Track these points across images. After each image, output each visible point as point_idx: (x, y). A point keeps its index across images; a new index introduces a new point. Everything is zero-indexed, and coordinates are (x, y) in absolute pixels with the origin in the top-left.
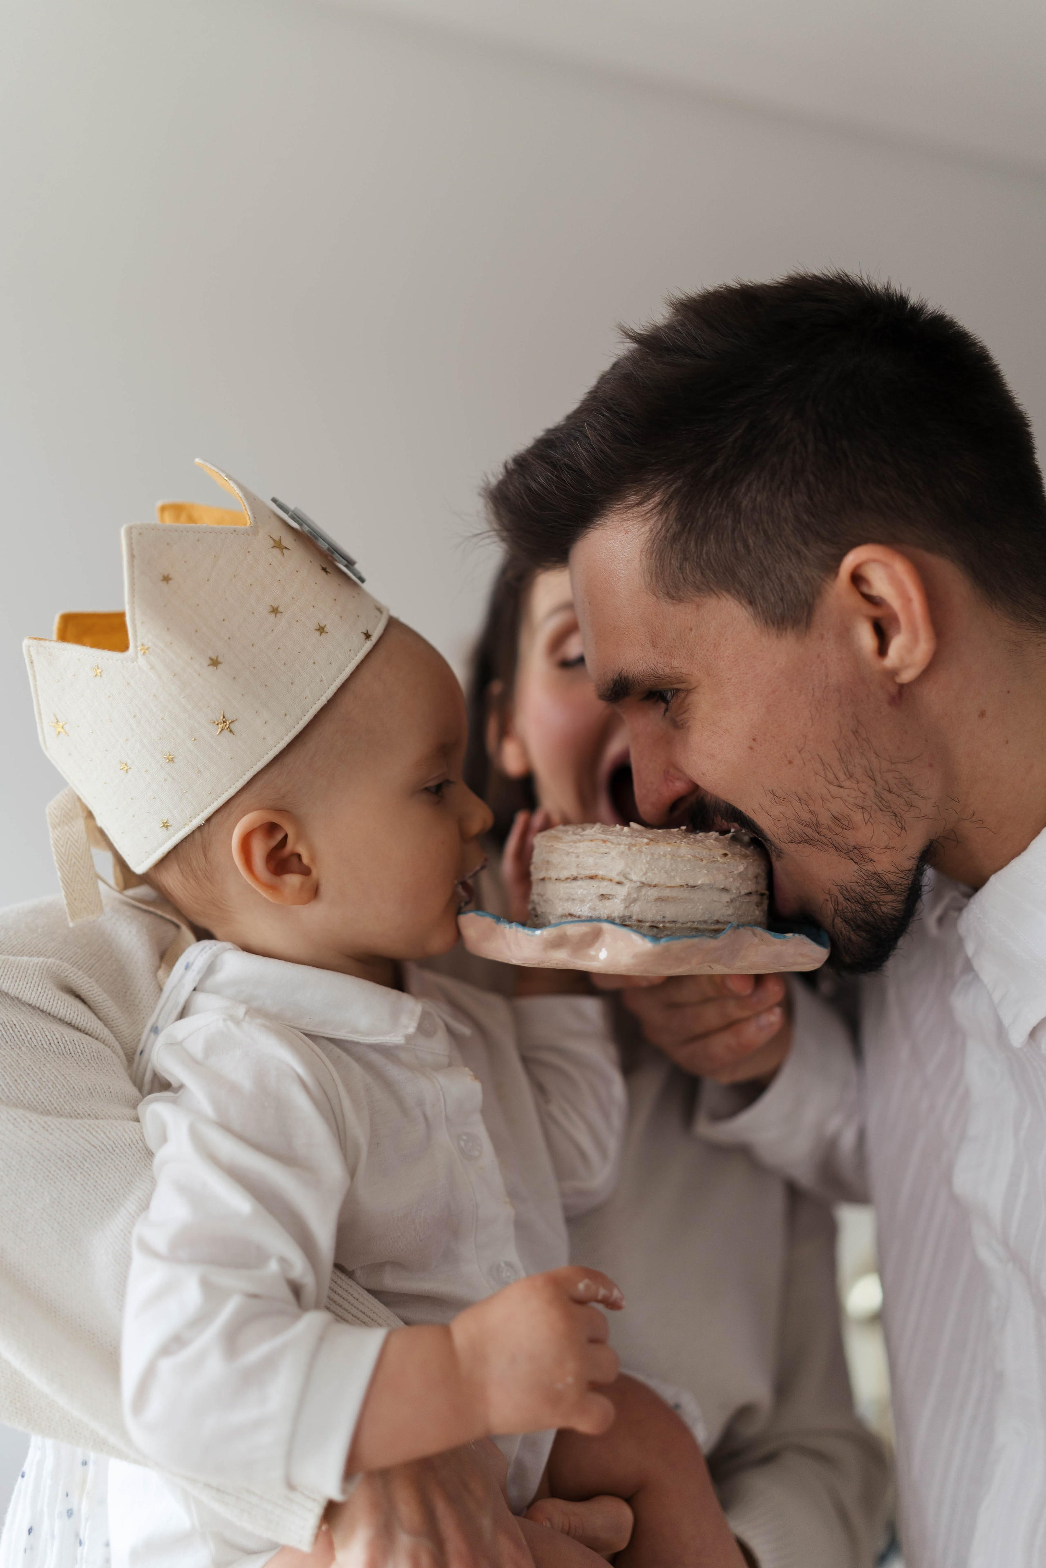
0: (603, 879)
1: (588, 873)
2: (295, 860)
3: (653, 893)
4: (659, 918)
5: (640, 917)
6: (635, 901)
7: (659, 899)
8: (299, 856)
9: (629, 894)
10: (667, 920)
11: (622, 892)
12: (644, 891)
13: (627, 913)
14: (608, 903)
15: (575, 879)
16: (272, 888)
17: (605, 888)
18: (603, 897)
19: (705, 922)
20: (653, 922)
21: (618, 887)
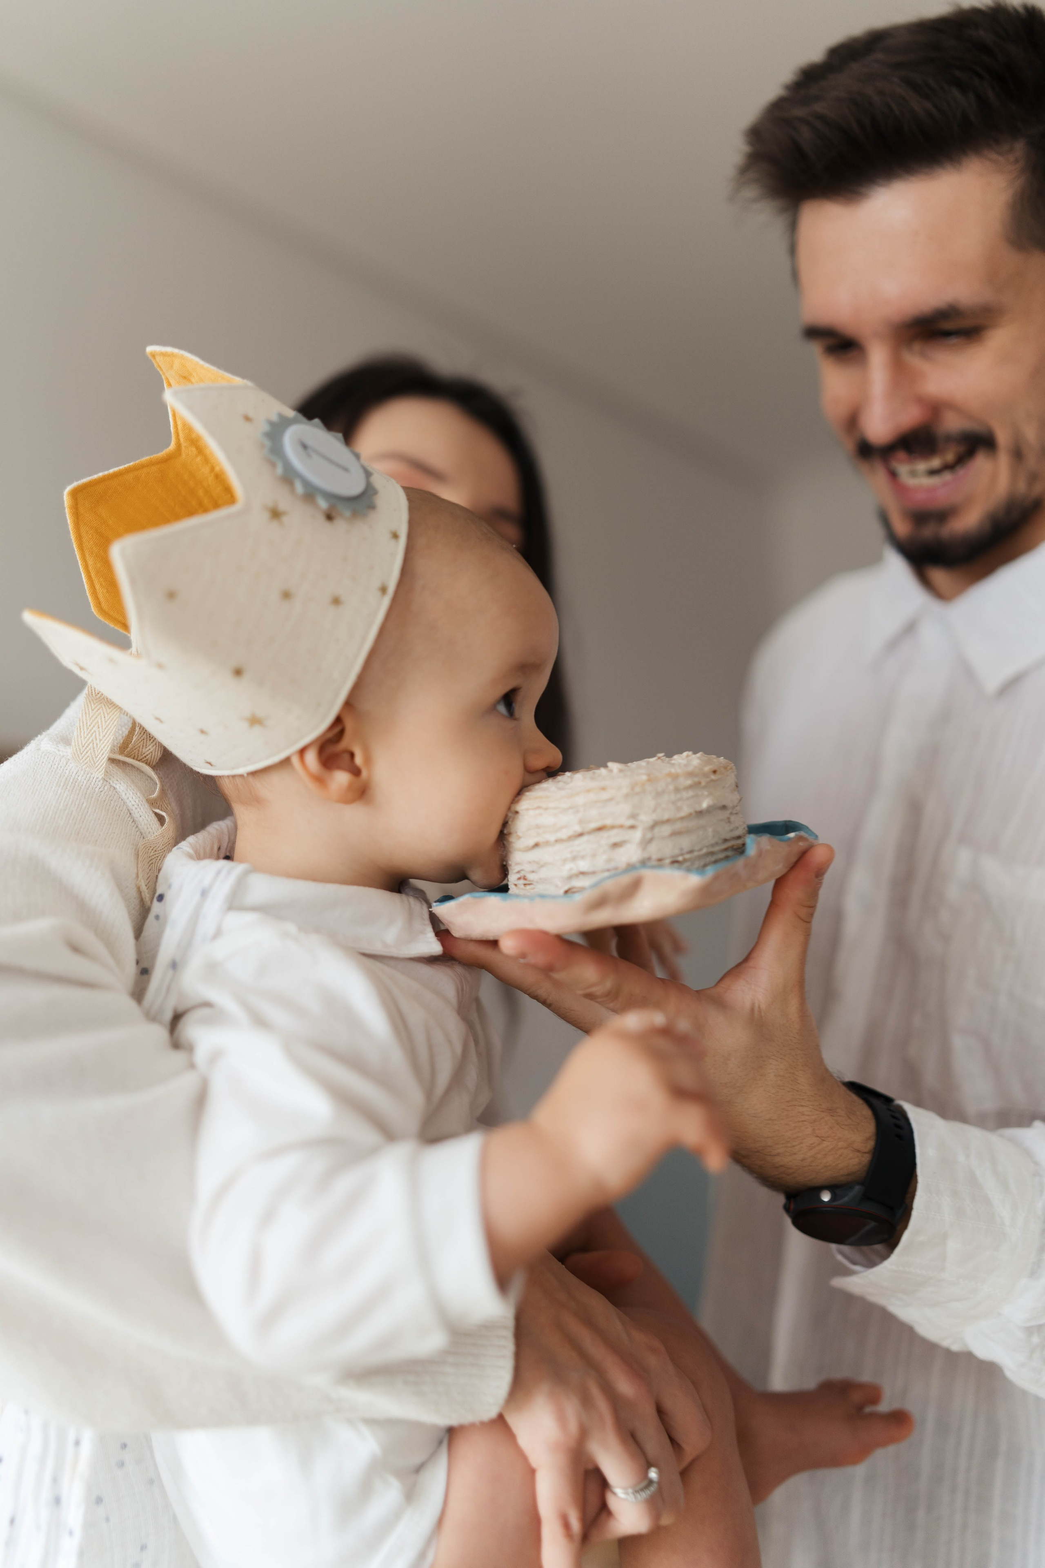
0: (613, 827)
1: (593, 825)
2: (346, 757)
3: (666, 830)
4: (677, 852)
5: (659, 856)
6: (651, 840)
7: (675, 834)
8: (352, 755)
9: (644, 835)
10: (685, 851)
11: (637, 835)
12: (657, 830)
13: (646, 855)
14: (621, 850)
15: (581, 835)
16: (320, 780)
17: (615, 836)
18: (616, 845)
19: (717, 844)
20: (673, 857)
21: (631, 832)
